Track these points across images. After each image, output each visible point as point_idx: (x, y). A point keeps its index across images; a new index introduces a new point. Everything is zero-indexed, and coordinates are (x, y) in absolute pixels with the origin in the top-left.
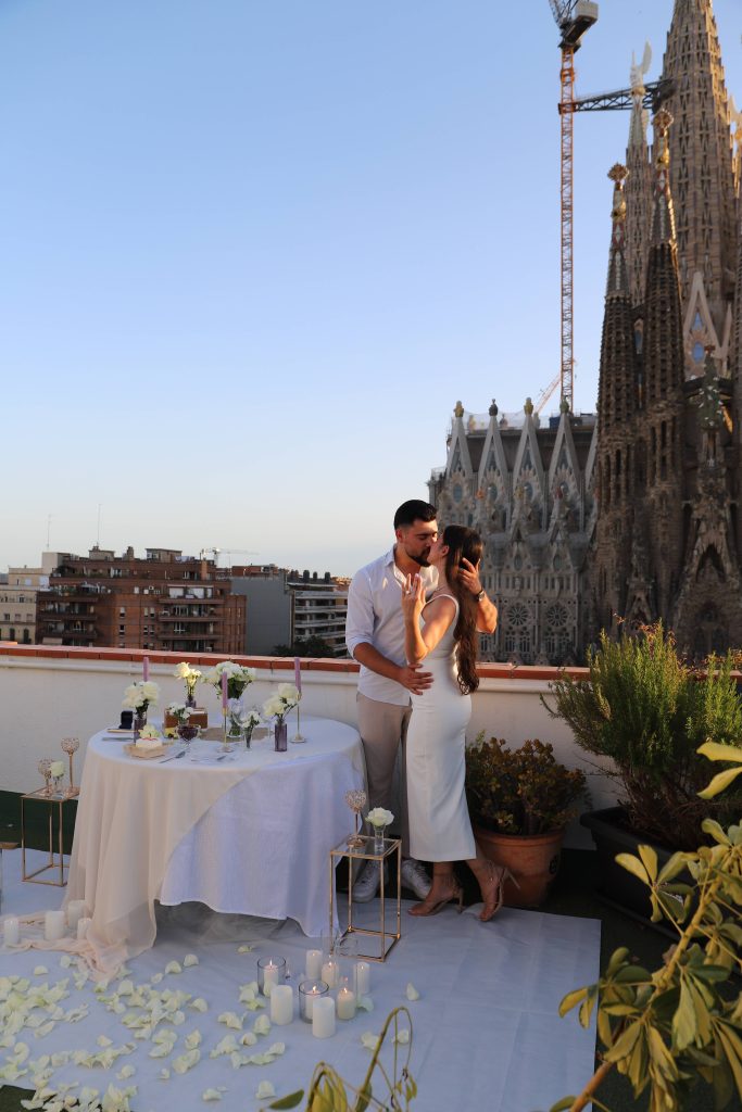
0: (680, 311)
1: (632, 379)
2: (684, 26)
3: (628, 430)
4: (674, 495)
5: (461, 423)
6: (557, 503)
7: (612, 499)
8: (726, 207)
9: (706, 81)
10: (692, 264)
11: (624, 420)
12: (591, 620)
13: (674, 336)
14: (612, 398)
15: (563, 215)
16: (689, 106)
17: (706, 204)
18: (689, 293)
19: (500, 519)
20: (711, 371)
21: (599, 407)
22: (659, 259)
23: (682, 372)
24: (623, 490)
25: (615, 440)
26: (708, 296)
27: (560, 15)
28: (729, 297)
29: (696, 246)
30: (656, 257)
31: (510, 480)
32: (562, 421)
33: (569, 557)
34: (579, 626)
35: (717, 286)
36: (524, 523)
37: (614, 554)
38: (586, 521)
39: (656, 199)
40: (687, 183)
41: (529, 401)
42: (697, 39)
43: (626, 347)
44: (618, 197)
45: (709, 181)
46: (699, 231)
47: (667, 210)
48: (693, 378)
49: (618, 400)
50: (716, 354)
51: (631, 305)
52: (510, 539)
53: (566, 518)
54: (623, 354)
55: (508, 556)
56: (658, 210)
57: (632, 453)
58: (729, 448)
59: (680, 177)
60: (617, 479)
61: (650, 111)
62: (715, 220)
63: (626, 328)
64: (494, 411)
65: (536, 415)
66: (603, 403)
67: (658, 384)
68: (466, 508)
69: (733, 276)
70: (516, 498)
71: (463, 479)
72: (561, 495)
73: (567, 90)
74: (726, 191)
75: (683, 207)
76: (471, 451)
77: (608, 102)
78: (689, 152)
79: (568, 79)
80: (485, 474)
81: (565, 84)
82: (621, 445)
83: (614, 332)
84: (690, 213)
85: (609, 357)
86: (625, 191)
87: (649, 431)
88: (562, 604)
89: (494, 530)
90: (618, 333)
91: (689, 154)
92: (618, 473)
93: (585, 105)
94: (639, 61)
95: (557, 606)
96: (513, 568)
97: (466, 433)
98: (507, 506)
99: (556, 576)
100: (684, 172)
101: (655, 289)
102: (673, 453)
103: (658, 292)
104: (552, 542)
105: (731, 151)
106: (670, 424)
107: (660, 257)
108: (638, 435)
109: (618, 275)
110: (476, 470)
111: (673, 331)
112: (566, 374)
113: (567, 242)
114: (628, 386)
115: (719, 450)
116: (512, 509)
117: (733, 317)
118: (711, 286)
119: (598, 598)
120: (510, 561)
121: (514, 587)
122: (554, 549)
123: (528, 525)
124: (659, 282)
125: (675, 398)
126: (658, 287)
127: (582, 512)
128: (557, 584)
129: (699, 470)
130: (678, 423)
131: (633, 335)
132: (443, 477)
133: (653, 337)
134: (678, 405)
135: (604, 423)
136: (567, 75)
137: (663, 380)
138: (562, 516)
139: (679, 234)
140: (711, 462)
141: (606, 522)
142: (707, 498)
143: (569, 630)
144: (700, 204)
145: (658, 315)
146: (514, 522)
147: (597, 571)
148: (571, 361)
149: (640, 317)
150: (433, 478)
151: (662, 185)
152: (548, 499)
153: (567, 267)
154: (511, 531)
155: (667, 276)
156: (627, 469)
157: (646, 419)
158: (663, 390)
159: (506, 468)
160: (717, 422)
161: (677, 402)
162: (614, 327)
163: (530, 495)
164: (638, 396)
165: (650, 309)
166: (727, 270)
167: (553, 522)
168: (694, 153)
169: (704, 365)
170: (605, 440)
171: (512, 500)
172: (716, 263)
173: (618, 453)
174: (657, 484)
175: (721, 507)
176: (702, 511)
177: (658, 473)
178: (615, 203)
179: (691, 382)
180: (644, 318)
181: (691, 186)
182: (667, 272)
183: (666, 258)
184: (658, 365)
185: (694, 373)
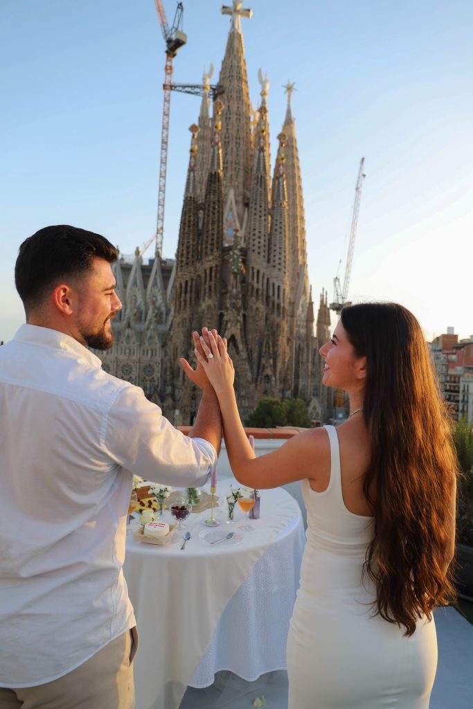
0: (222, 208)
1: (196, 242)
2: (231, 59)
3: (192, 270)
4: (215, 308)
6: (151, 307)
7: (182, 307)
8: (247, 158)
9: (240, 91)
10: (229, 184)
11: (190, 264)
12: (168, 373)
13: (219, 222)
14: (185, 252)
15: (162, 146)
16: (231, 102)
18: (227, 200)
20: (237, 243)
21: (177, 256)
22: (213, 180)
23: (222, 241)
24: (188, 302)
25: (185, 275)
26: (236, 203)
27: (166, 35)
28: (246, 205)
29: (231, 176)
30: (211, 178)
31: (125, 292)
32: (156, 262)
33: (156, 338)
34: (161, 376)
35: (240, 198)
36: (132, 318)
37: (182, 337)
38: (166, 319)
39: (213, 147)
40: (228, 142)
41: (138, 248)
42: (236, 68)
43: (194, 224)
44: (194, 142)
45: (239, 143)
46: (233, 168)
47: (218, 154)
48: (227, 245)
49: (188, 253)
50: (238, 234)
51: (197, 202)
52: (123, 326)
53: (156, 316)
54: (191, 228)
55: (122, 337)
56: (214, 153)
57: (194, 283)
58: (244, 284)
59: (225, 138)
60: (185, 296)
61: (211, 100)
62: (241, 164)
63: (194, 214)
65: (141, 257)
66: (179, 254)
67: (209, 246)
69: (248, 194)
70: (128, 303)
72: (154, 303)
73: (168, 77)
74: (247, 150)
75: (226, 154)
77: (190, 89)
78: (230, 125)
79: (169, 71)
81: (167, 74)
82: (188, 278)
83: (187, 215)
84: (229, 158)
85: (184, 229)
86: (197, 139)
87: (203, 272)
88: (152, 364)
90: (190, 216)
91: (230, 127)
92: (186, 292)
93: (178, 88)
94: (207, 72)
95: (149, 365)
96: (125, 343)
99: (149, 348)
100: (227, 136)
101: (210, 195)
102: (215, 284)
103: (212, 196)
104: (148, 328)
105: (250, 130)
106: (214, 269)
107: (214, 178)
108: (197, 273)
109: (191, 184)
111: (219, 219)
112: (159, 235)
113: (164, 162)
114: (193, 246)
115: (239, 285)
116: (125, 309)
117: (248, 216)
118: (237, 198)
119: (172, 362)
120: (123, 339)
121: (125, 353)
122: (149, 333)
123: (134, 319)
124: (212, 191)
125: (218, 255)
126: (212, 194)
127: (164, 313)
128: (150, 353)
129: (228, 295)
130: (219, 268)
131: (198, 218)
133: (208, 221)
134: (219, 259)
135: (179, 265)
136: (169, 69)
137: (212, 245)
138: (154, 315)
139: (223, 168)
140: (234, 291)
141: (178, 319)
142: (232, 310)
143: (156, 378)
144: (234, 154)
145: (211, 209)
146: (126, 317)
147: (172, 347)
148: (162, 228)
149: (202, 209)
151: (217, 140)
152: (146, 304)
153: (163, 176)
154: (125, 322)
155: (217, 189)
156: (191, 291)
157: (202, 264)
158: (212, 250)
159: (122, 285)
160: (238, 270)
161: (219, 257)
162: (188, 212)
163: (136, 302)
164: (198, 252)
165: (207, 206)
166: (245, 191)
167: (148, 318)
168: (233, 126)
169: (233, 239)
172: (241, 186)
173: (186, 282)
174: (206, 301)
175: (238, 315)
176: (229, 317)
177: (207, 295)
178: (192, 144)
179: (227, 247)
180: (204, 210)
181: (230, 144)
182: (217, 187)
183: (217, 180)
184: (210, 236)
185: (227, 242)
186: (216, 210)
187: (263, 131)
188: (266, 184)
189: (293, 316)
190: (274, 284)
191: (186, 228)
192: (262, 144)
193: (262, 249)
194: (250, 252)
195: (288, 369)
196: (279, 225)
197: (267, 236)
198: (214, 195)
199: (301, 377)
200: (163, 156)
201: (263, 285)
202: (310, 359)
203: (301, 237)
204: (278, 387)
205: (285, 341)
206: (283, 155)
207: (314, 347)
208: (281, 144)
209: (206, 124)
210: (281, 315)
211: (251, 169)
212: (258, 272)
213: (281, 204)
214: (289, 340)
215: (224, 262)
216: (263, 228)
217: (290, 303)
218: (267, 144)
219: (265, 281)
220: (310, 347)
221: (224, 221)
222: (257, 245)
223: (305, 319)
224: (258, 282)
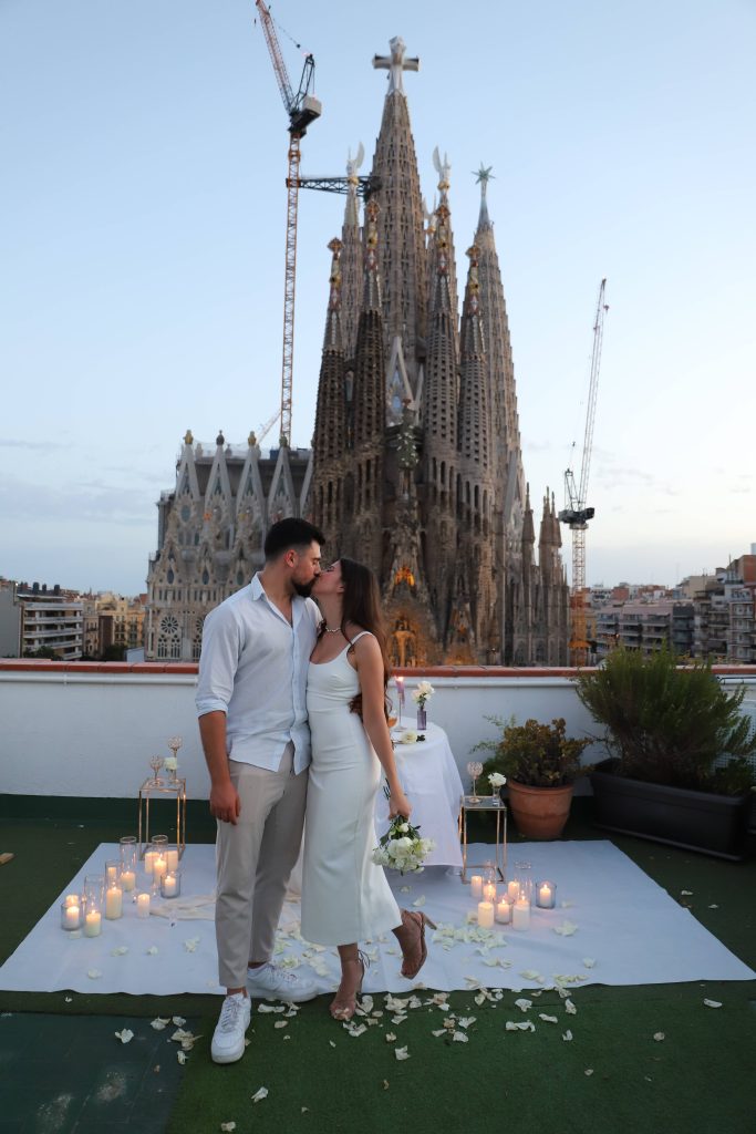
0: (384, 367)
1: (343, 422)
2: (390, 136)
3: (339, 465)
4: (376, 522)
5: (190, 451)
7: (324, 524)
8: (420, 287)
9: (406, 184)
10: (392, 329)
11: (336, 456)
13: (378, 388)
14: (326, 437)
15: (287, 274)
16: (392, 201)
17: (405, 282)
18: (390, 353)
19: (224, 537)
20: (407, 422)
21: (314, 443)
22: (368, 323)
23: (384, 419)
24: (334, 517)
25: (328, 473)
26: (405, 357)
27: (289, 105)
28: (421, 360)
29: (396, 315)
31: (234, 503)
32: (281, 454)
35: (411, 350)
36: (246, 543)
39: (366, 272)
40: (390, 263)
41: (252, 434)
42: (399, 149)
43: (339, 394)
44: (336, 266)
45: (407, 264)
46: (399, 303)
47: (375, 282)
48: (392, 424)
49: (331, 439)
50: (410, 407)
51: (343, 359)
52: (233, 556)
54: (336, 400)
55: (231, 572)
56: (368, 281)
57: (342, 485)
58: (421, 486)
59: (385, 257)
60: (329, 507)
61: (362, 199)
62: (411, 296)
63: (339, 378)
64: (220, 441)
65: (258, 447)
66: (318, 440)
67: (364, 428)
68: (193, 527)
69: (423, 340)
70: (239, 520)
71: (191, 501)
73: (293, 167)
75: (387, 281)
76: (199, 476)
77: (326, 184)
78: (392, 237)
79: (295, 159)
80: (211, 498)
81: (291, 163)
82: (332, 478)
83: (329, 380)
84: (392, 287)
85: (325, 402)
86: (341, 262)
87: (356, 468)
89: (218, 548)
90: (333, 381)
91: (392, 240)
92: (330, 501)
93: (309, 184)
94: (354, 157)
96: (236, 583)
97: (195, 459)
98: (231, 527)
100: (388, 253)
101: (363, 347)
102: (375, 487)
103: (367, 349)
105: (424, 242)
106: (373, 462)
107: (369, 321)
108: (347, 470)
109: (334, 332)
110: (203, 493)
111: (378, 383)
112: (285, 412)
113: (289, 298)
114: (339, 427)
115: (413, 487)
116: (235, 530)
117: (425, 377)
118: (407, 350)
120: (233, 576)
123: (250, 545)
124: (367, 341)
125: (378, 441)
126: (366, 345)
129: (396, 503)
130: (380, 462)
131: (345, 384)
132: (172, 497)
133: (362, 388)
134: (380, 447)
135: (318, 458)
136: (294, 156)
137: (369, 425)
139: (383, 303)
140: (406, 496)
142: (403, 527)
144: (400, 281)
145: (366, 369)
146: (237, 543)
148: (290, 401)
149: (350, 369)
150: (162, 499)
151: (372, 261)
152: (267, 522)
153: (289, 319)
154: (235, 548)
155: (374, 337)
156: (338, 498)
157: (354, 456)
159: (230, 493)
160: (411, 463)
161: (380, 444)
162: (329, 375)
163: (251, 518)
164: (347, 436)
165: (359, 364)
166: (420, 339)
168: (396, 238)
169: (401, 415)
170: (319, 472)
171: (235, 522)
172: (412, 331)
173: (330, 484)
174: (362, 513)
175: (414, 534)
176: (398, 537)
177: (363, 503)
178: (333, 270)
179: (392, 428)
180: (354, 371)
181: (393, 266)
182: (374, 334)
183: (374, 323)
184: (366, 411)
185: (393, 420)
186: (375, 370)
187: (444, 245)
188: (451, 327)
189: (500, 533)
190: (468, 483)
191: (328, 400)
192: (443, 265)
193: (448, 429)
194: (429, 435)
195: (494, 617)
196: (474, 390)
197: (455, 408)
198: (370, 347)
199: (516, 629)
200: (288, 289)
201: (450, 487)
202: (530, 603)
203: (509, 409)
204: (480, 647)
205: (489, 573)
206: (476, 281)
207: (537, 582)
208: (473, 264)
209: (355, 236)
210: (482, 533)
211: (428, 303)
212: (443, 464)
213: (476, 357)
214: (494, 571)
215: (389, 451)
216: (448, 396)
217: (495, 513)
218: (451, 264)
219: (455, 479)
220: (530, 583)
221: (387, 386)
222: (440, 422)
223: (520, 539)
224: (443, 481)
